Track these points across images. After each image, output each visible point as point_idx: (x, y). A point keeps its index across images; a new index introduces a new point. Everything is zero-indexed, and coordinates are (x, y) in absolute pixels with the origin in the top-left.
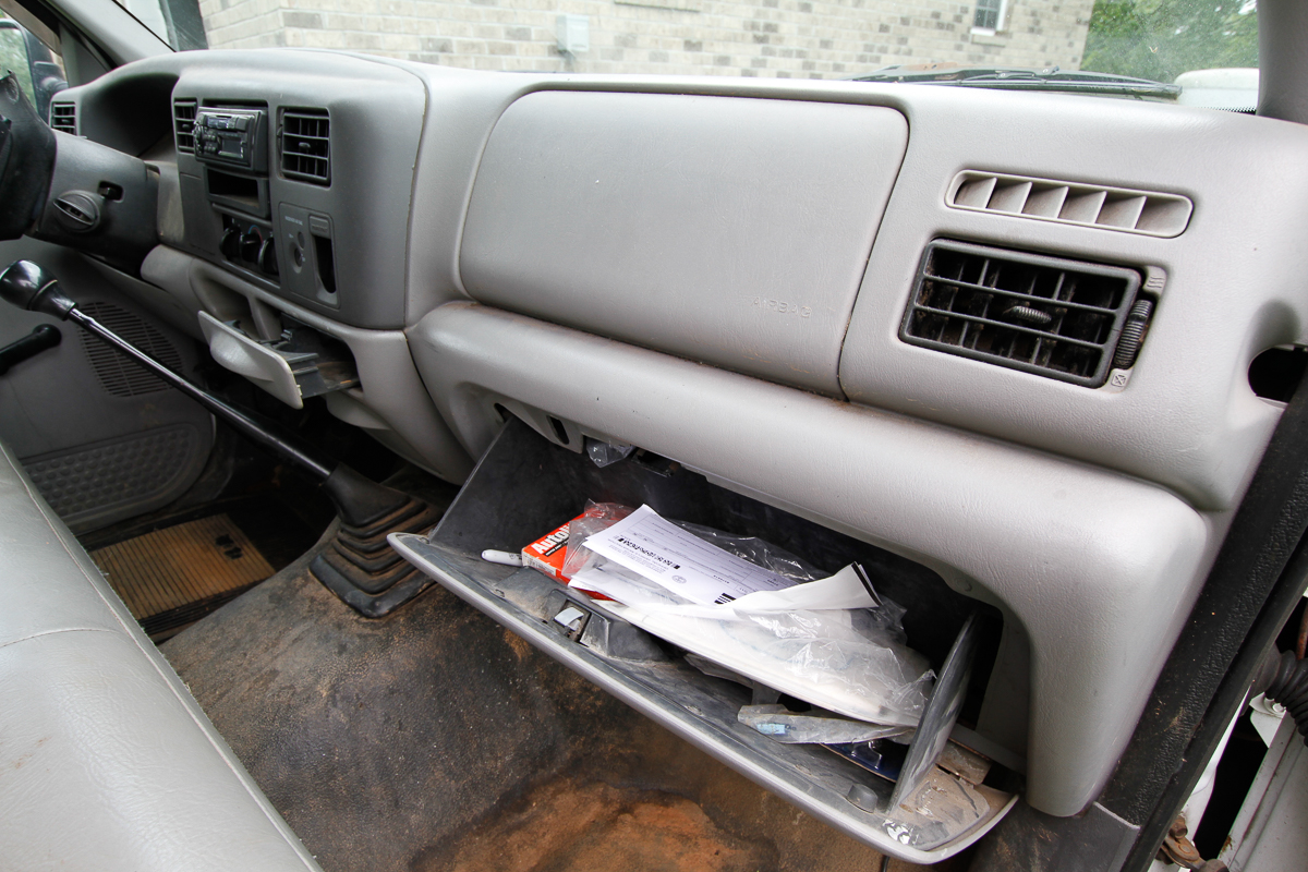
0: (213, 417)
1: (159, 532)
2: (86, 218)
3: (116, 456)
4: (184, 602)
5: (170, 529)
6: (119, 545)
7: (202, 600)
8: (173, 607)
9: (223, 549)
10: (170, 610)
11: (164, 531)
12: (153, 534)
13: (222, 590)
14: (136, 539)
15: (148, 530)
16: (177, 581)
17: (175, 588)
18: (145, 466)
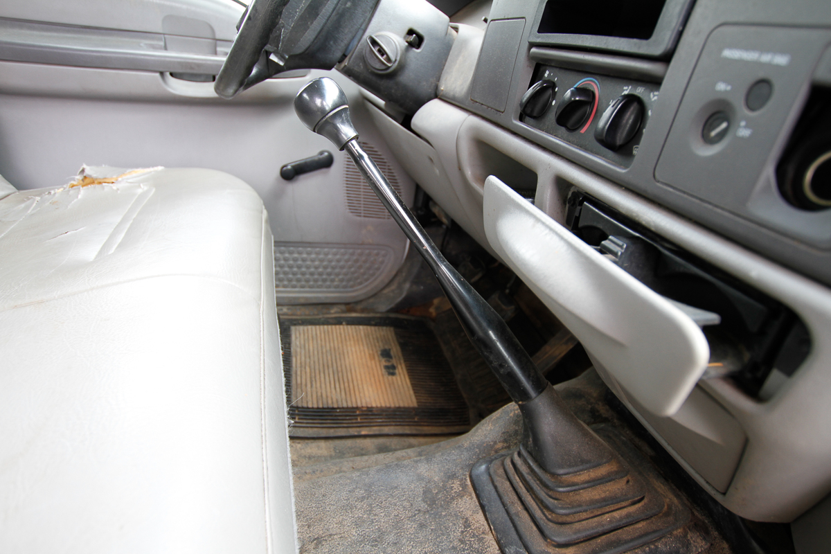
0: (408, 241)
1: (345, 327)
2: (389, 60)
3: (338, 257)
4: (345, 405)
5: (353, 327)
6: (318, 327)
7: (357, 408)
8: (335, 406)
9: (384, 363)
10: (333, 408)
11: (349, 327)
12: (341, 327)
13: (374, 405)
14: (330, 327)
15: (338, 322)
16: (346, 380)
17: (342, 387)
18: (353, 269)
